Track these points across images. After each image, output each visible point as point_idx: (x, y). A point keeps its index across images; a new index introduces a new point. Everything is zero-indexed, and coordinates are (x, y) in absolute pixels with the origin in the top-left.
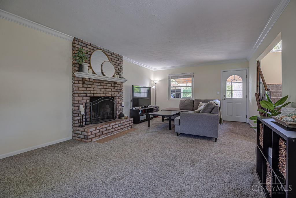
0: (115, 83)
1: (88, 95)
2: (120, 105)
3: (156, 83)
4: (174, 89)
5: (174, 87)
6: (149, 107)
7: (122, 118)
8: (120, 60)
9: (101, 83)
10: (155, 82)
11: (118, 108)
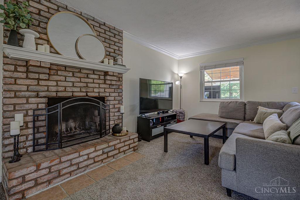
0: (106, 73)
1: (42, 94)
2: (117, 110)
3: (181, 77)
4: (209, 84)
5: (209, 82)
6: (170, 113)
7: (118, 135)
8: (116, 36)
9: (76, 72)
10: (180, 75)
11: (114, 116)
